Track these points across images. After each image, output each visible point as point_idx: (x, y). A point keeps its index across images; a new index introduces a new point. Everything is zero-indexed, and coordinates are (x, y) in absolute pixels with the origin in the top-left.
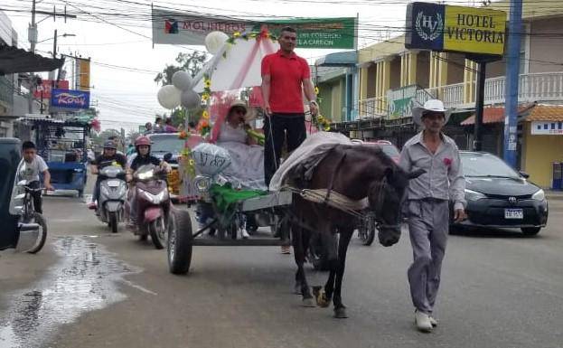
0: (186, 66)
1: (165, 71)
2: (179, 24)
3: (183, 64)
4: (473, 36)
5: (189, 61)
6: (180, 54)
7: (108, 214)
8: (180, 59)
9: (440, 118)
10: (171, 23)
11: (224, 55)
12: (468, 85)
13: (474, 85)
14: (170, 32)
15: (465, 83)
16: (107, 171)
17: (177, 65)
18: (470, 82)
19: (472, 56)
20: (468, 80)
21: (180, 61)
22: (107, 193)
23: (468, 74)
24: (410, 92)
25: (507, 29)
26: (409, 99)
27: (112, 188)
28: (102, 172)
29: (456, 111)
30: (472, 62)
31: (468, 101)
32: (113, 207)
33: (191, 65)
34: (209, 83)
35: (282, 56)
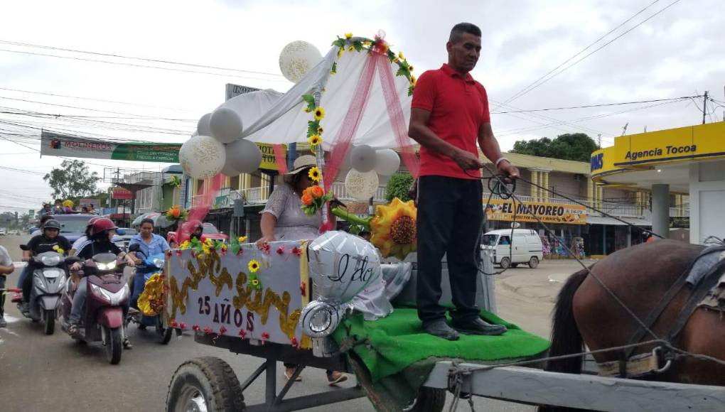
0: (69, 169)
1: (52, 172)
2: (62, 143)
3: (66, 167)
4: (267, 159)
5: (70, 166)
6: (64, 161)
7: (41, 311)
8: (64, 165)
10: (56, 142)
12: (264, 189)
13: (267, 189)
14: (55, 148)
15: (262, 187)
16: (44, 258)
17: (61, 168)
18: (265, 187)
19: (265, 171)
20: (264, 185)
21: (64, 166)
22: (43, 286)
23: (264, 183)
24: (226, 192)
25: (287, 156)
26: (225, 196)
27: (49, 279)
28: (37, 259)
29: (256, 205)
30: (266, 176)
31: (263, 199)
32: (50, 303)
33: (72, 169)
34: (318, 114)
35: (453, 76)
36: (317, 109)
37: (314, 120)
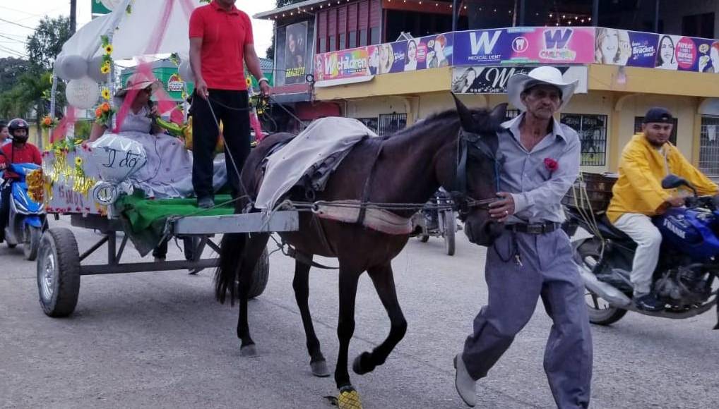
9: (553, 97)
11: (129, 9)
34: (109, 49)
35: (220, 10)
36: (109, 46)
37: (106, 54)
